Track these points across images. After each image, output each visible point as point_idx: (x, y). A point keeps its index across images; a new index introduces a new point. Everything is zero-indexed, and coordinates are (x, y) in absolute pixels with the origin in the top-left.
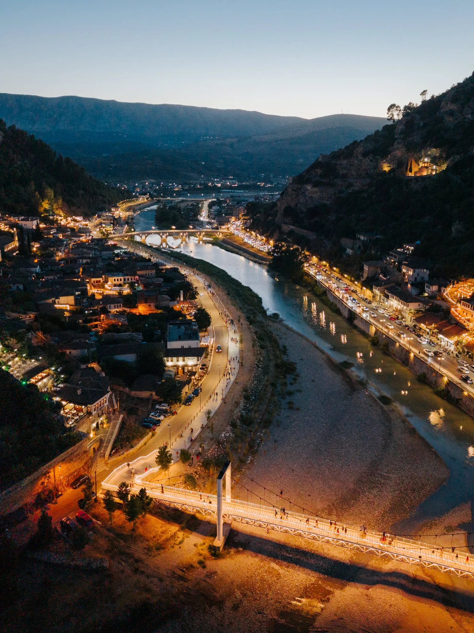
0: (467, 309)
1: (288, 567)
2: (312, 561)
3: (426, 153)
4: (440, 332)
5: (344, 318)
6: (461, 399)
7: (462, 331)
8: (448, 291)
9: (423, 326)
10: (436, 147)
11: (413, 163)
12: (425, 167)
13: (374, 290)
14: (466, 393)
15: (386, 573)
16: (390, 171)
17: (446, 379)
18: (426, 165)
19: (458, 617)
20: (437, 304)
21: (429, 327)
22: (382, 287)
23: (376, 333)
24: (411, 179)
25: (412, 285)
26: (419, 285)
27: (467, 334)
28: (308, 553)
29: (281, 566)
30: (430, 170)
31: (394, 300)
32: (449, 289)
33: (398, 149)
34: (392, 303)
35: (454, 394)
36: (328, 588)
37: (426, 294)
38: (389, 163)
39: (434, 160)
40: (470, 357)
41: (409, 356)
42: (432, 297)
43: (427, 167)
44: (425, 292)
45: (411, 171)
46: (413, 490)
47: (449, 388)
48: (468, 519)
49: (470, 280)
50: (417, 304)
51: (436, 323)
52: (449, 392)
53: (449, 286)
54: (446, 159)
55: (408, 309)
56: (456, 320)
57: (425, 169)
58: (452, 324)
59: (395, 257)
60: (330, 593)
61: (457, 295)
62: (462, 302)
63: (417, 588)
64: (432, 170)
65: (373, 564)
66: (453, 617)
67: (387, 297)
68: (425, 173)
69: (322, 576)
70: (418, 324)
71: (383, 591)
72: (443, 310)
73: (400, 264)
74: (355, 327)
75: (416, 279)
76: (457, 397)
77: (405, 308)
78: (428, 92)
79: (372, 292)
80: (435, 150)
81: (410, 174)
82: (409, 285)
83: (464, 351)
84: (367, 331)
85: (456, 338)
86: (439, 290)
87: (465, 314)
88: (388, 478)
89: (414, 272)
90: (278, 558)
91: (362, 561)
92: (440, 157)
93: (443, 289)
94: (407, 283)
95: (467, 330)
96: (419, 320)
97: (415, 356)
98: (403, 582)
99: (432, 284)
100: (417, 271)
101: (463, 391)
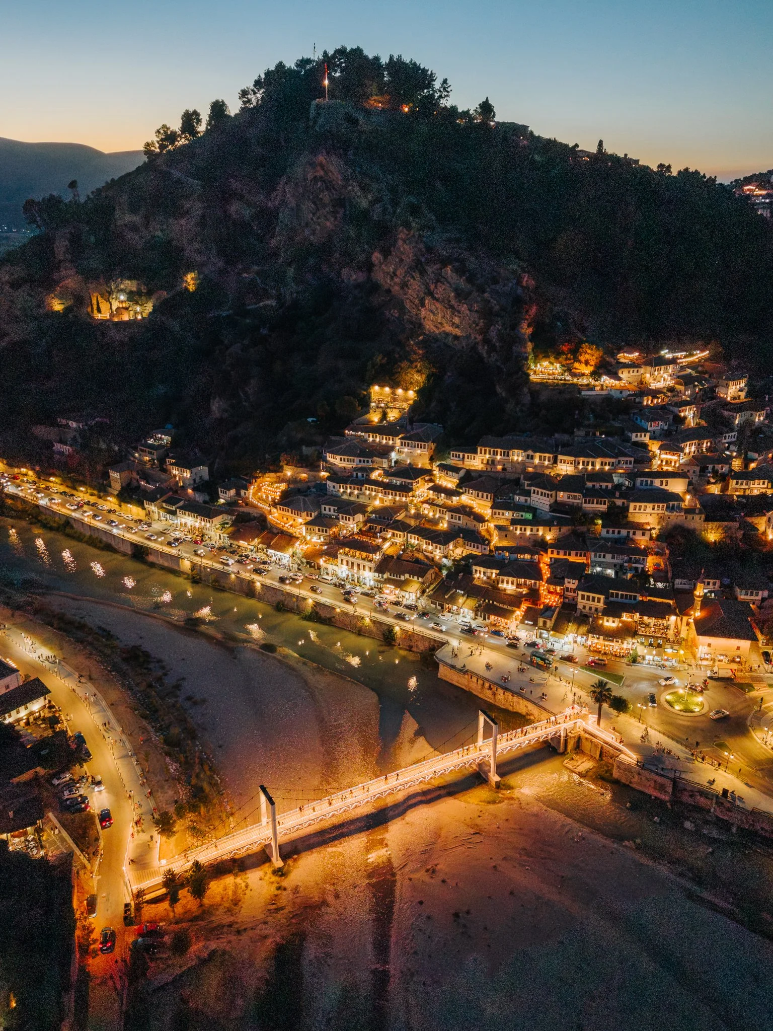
0: (285, 513)
3: (116, 286)
4: (269, 546)
5: (125, 555)
6: (333, 617)
7: (291, 540)
8: (251, 493)
9: (242, 543)
10: (129, 278)
11: (100, 299)
12: (123, 308)
13: (146, 506)
14: (337, 610)
16: (66, 311)
17: (309, 601)
18: (124, 305)
20: (243, 512)
21: (253, 543)
22: (159, 501)
23: (193, 569)
24: (103, 323)
25: (193, 489)
26: (209, 488)
27: (298, 543)
30: (132, 313)
31: (186, 517)
32: (250, 491)
33: (68, 276)
34: (183, 521)
35: (325, 614)
37: (222, 501)
38: (61, 299)
39: (133, 297)
40: (311, 567)
41: (256, 587)
42: (233, 503)
43: (127, 309)
44: (219, 498)
45: (100, 312)
47: (317, 610)
49: (267, 475)
51: (257, 536)
52: (317, 613)
53: (248, 487)
54: (148, 294)
55: (212, 525)
56: (277, 528)
57: (123, 311)
58: (276, 535)
59: (150, 453)
61: (262, 496)
62: (277, 506)
64: (136, 313)
67: (173, 513)
68: (126, 317)
70: (235, 543)
72: (255, 518)
73: (162, 461)
74: (152, 565)
75: (198, 482)
76: (328, 616)
77: (208, 525)
79: (144, 509)
80: (128, 281)
81: (100, 316)
82: (189, 490)
83: (303, 562)
84: (177, 568)
85: (290, 551)
86: (238, 494)
87: (285, 519)
89: (191, 472)
92: (139, 292)
93: (242, 491)
94: (183, 488)
95: (298, 538)
96: (234, 536)
97: (262, 585)
99: (227, 488)
100: (194, 470)
101: (334, 609)
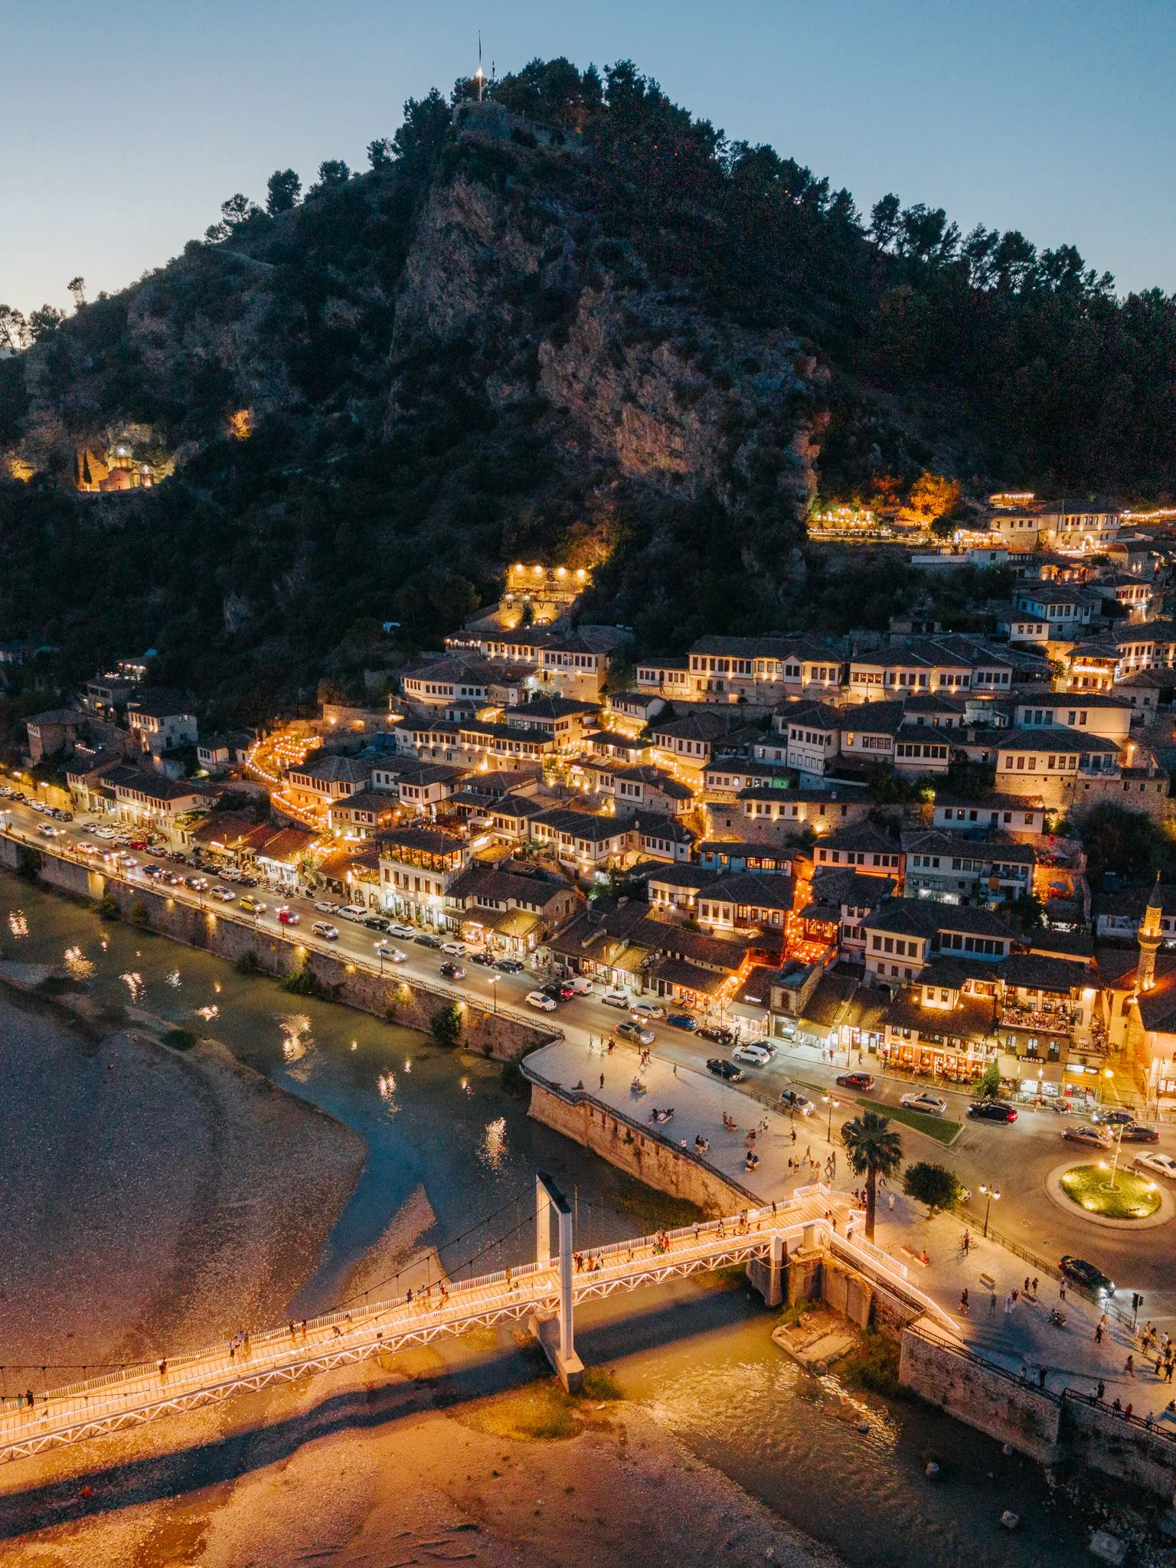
0: (305, 787)
1: (75, 1531)
2: (133, 1483)
3: (116, 435)
4: (261, 851)
5: (9, 870)
6: (343, 985)
7: (304, 838)
8: (252, 757)
9: (216, 846)
10: (139, 421)
11: (90, 458)
12: (122, 469)
13: (71, 785)
14: (351, 968)
15: (311, 1413)
16: (35, 480)
17: (301, 951)
18: (124, 464)
19: (470, 1417)
20: (234, 791)
21: (232, 845)
22: (92, 774)
23: (106, 890)
24: (92, 500)
25: (163, 756)
26: (182, 754)
27: (317, 843)
28: (116, 1469)
29: (55, 1539)
30: (137, 477)
31: (130, 800)
32: (255, 751)
33: (41, 423)
34: (125, 807)
35: (326, 978)
36: (194, 1519)
37: (204, 773)
38: (27, 459)
39: (142, 453)
40: (335, 891)
41: (206, 923)
42: (220, 776)
43: (128, 470)
44: (200, 767)
45: (88, 479)
46: (308, 1212)
47: (315, 970)
48: (429, 1221)
49: (293, 724)
50: (189, 799)
51: (244, 833)
52: (313, 977)
53: (252, 746)
54: (171, 447)
55: (172, 813)
56: (285, 817)
57: (124, 473)
58: (279, 829)
59: (104, 694)
60: (200, 1527)
61: (275, 762)
62: (291, 774)
63: (381, 1406)
64: (143, 476)
65: (276, 1408)
66: (462, 1423)
67: (111, 795)
68: (126, 485)
69: (168, 1502)
70: (204, 846)
71: (317, 1452)
72: (252, 802)
73: (121, 710)
74: (47, 887)
75: (169, 740)
76: (334, 983)
77: (163, 813)
78: (86, 283)
79: (68, 790)
80: (138, 427)
81: (88, 488)
82: (157, 759)
83: (320, 882)
84: (81, 890)
85: (298, 857)
86: (233, 758)
87: (303, 799)
88: (244, 1210)
89: (162, 724)
90: (40, 1527)
91: (248, 1416)
92: (154, 446)
93: (239, 753)
94: (149, 754)
95: (317, 834)
96: (203, 834)
97: (218, 918)
98: (351, 1410)
99: (215, 747)
100: (169, 720)
101: (342, 965)
